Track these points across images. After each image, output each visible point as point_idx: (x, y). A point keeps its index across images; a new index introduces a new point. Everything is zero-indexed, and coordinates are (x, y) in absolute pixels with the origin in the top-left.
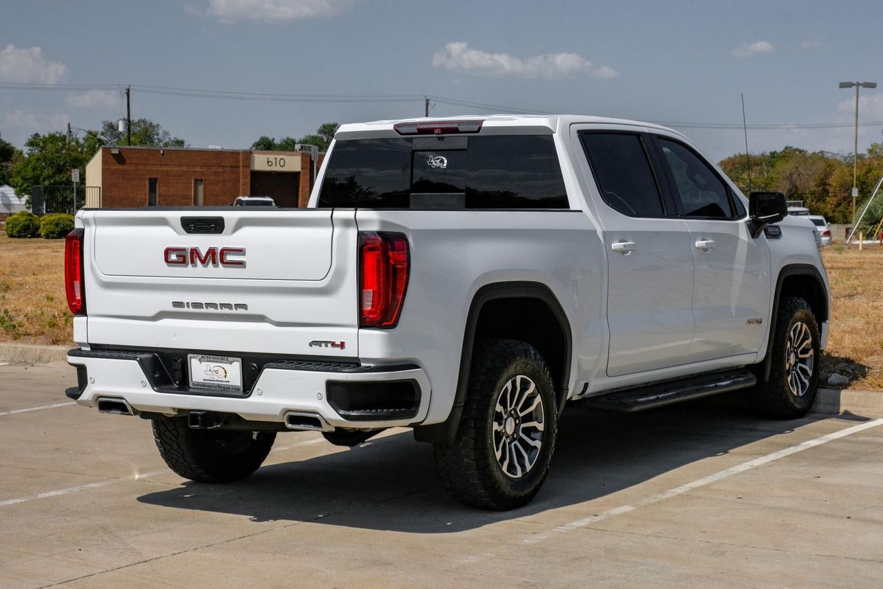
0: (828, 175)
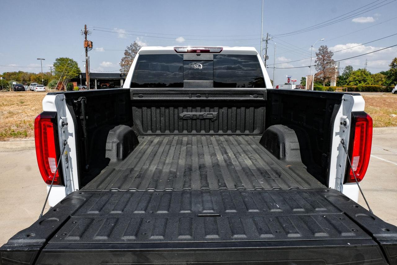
0: (30, 77)
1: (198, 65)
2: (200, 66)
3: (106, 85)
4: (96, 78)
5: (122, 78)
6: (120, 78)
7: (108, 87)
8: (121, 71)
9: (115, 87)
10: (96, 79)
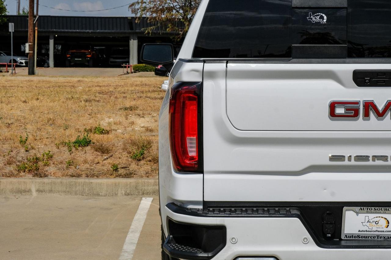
1: (318, 15)
2: (322, 17)
3: (83, 56)
4: (53, 32)
5: (133, 33)
6: (130, 31)
7: (88, 61)
8: (134, 11)
9: (112, 60)
10: (51, 36)
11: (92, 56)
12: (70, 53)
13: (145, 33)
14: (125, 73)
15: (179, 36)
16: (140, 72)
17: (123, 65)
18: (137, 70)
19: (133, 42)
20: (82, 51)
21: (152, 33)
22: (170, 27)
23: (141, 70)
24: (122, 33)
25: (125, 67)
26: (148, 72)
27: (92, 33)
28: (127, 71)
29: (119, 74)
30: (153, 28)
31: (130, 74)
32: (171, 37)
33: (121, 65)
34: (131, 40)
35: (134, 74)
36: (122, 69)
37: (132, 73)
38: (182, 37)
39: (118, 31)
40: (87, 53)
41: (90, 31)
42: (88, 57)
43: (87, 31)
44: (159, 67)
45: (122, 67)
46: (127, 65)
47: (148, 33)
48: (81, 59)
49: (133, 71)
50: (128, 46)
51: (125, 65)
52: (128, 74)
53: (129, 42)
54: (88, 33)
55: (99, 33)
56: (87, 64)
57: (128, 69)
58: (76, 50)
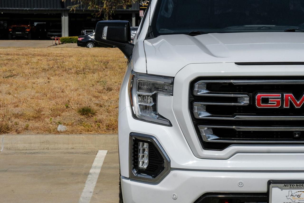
3: (23, 30)
5: (64, 10)
6: (61, 9)
7: (27, 34)
9: (49, 33)
11: (30, 30)
12: (12, 28)
13: (70, 10)
14: (54, 44)
15: (98, 13)
16: (66, 43)
17: (52, 37)
18: (64, 42)
19: (64, 18)
20: (22, 26)
21: (76, 10)
22: (91, 5)
23: (67, 42)
24: (55, 10)
25: (54, 39)
26: (73, 44)
27: (29, 10)
28: (55, 43)
29: (49, 46)
30: (77, 6)
31: (58, 45)
32: (92, 14)
33: (50, 37)
34: (63, 16)
35: (61, 45)
36: (52, 41)
37: (60, 44)
38: (101, 14)
39: (52, 8)
40: (26, 28)
41: (28, 9)
42: (27, 31)
43: (25, 8)
44: (81, 39)
45: (52, 39)
46: (55, 37)
47: (73, 10)
48: (21, 33)
49: (60, 43)
50: (60, 21)
51: (54, 37)
52: (56, 45)
53: (61, 18)
54: (26, 10)
55: (35, 10)
56: (26, 37)
57: (56, 41)
58: (17, 25)
